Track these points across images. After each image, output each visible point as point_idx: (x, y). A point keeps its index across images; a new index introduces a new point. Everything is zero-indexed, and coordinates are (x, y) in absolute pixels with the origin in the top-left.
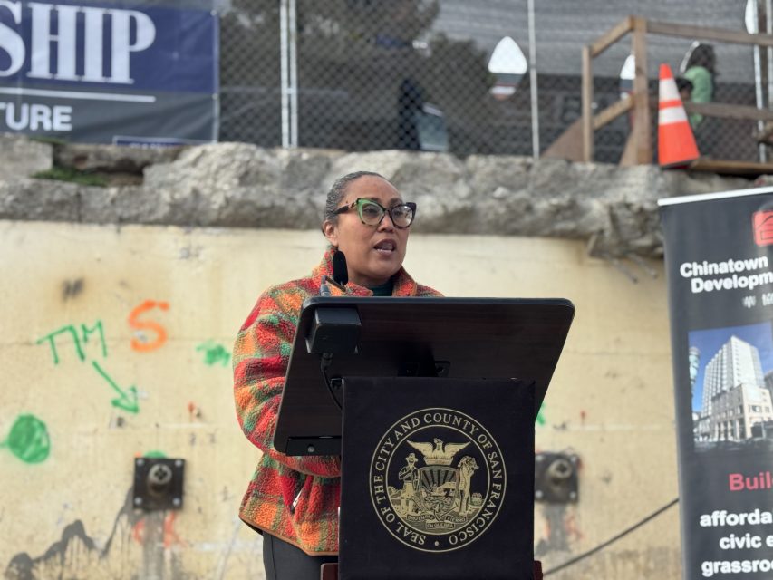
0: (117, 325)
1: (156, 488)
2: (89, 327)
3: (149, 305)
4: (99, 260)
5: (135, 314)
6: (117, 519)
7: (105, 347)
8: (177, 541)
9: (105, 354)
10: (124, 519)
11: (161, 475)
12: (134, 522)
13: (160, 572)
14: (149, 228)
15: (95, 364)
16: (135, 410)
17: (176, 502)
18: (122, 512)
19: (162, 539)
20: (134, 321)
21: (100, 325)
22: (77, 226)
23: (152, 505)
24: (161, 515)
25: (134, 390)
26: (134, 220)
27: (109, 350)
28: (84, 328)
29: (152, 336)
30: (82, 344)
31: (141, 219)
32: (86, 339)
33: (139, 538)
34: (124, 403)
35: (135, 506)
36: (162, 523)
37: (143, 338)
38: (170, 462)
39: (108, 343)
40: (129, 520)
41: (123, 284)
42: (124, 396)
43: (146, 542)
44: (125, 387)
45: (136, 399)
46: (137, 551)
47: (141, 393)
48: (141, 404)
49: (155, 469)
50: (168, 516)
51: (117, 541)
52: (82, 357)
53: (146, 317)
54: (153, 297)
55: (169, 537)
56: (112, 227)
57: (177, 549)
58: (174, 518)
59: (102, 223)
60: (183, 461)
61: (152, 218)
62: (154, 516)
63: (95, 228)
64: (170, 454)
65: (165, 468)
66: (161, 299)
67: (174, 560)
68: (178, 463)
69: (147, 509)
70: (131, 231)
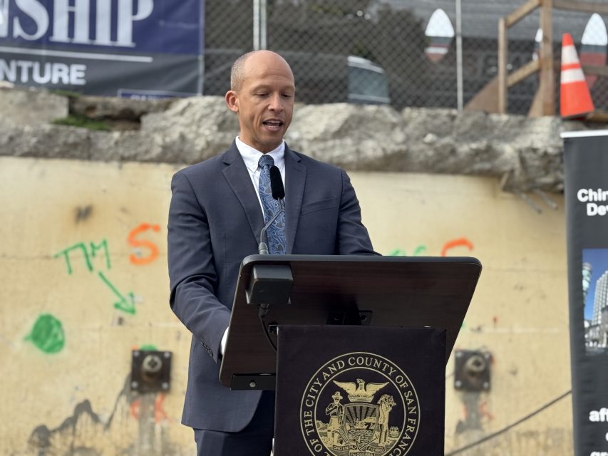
0: (118, 243)
1: (149, 374)
2: (97, 244)
3: (144, 227)
4: (105, 191)
5: (133, 234)
6: (118, 400)
7: (108, 261)
8: (165, 417)
9: (109, 266)
10: (123, 399)
11: (153, 364)
12: (132, 402)
13: (151, 441)
14: (145, 165)
15: (101, 275)
16: (133, 311)
17: (165, 386)
18: (122, 393)
19: (153, 415)
20: (132, 240)
21: (105, 243)
22: (87, 163)
23: (146, 388)
24: (152, 396)
25: (132, 295)
26: (133, 158)
27: (112, 264)
28: (92, 245)
29: (146, 252)
30: (91, 259)
31: (139, 158)
32: (93, 254)
33: (134, 414)
34: (124, 306)
35: (132, 389)
36: (153, 402)
37: (139, 254)
38: (160, 354)
39: (112, 258)
40: (127, 400)
41: (124, 210)
42: (124, 300)
43: (141, 418)
44: (125, 294)
45: (133, 302)
46: (134, 425)
47: (138, 298)
48: (137, 307)
49: (148, 359)
50: (158, 398)
51: (118, 417)
52: (91, 268)
53: (141, 237)
54: (146, 221)
55: (159, 414)
56: (115, 164)
57: (165, 424)
58: (163, 399)
59: (107, 160)
60: (171, 353)
61: (147, 157)
62: (147, 397)
63: (102, 165)
64: (160, 348)
65: (157, 359)
66: (154, 222)
67: (163, 432)
68: (167, 355)
69: (141, 390)
70: (131, 167)
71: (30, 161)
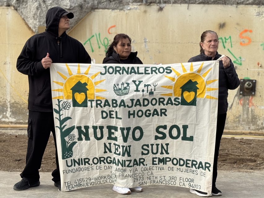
0: (235, 37)
1: (247, 89)
2: (227, 38)
3: (246, 31)
4: (230, 16)
5: (241, 34)
6: (235, 98)
7: (231, 44)
8: (253, 105)
9: (232, 47)
10: (237, 98)
11: (249, 85)
12: (240, 99)
13: (247, 114)
14: (247, 6)
15: (228, 50)
16: (241, 64)
17: (253, 93)
18: (236, 96)
19: (248, 105)
20: (241, 36)
21: (230, 37)
22: (224, 5)
23: (246, 94)
24: (248, 97)
25: (240, 58)
26: (242, 3)
27: (233, 45)
28: (225, 38)
29: (246, 41)
30: (224, 43)
31: (244, 3)
32: (226, 42)
33: (241, 104)
34: (237, 62)
35: (240, 94)
36: (249, 100)
37: (243, 41)
38: (252, 81)
41: (238, 24)
42: (237, 60)
43: (244, 105)
44: (238, 57)
45: (241, 61)
46: (241, 108)
47: (243, 59)
49: (247, 83)
50: (250, 98)
51: (234, 104)
52: (225, 47)
53: (244, 35)
54: (247, 29)
55: (250, 104)
56: (235, 6)
57: (253, 108)
58: (252, 98)
59: (231, 5)
60: (256, 80)
61: (248, 2)
62: (246, 97)
63: (229, 6)
64: (251, 79)
65: (250, 83)
66: (250, 29)
67: (252, 111)
68: (254, 81)
69: (244, 95)
70: (241, 7)
71: (202, 5)
